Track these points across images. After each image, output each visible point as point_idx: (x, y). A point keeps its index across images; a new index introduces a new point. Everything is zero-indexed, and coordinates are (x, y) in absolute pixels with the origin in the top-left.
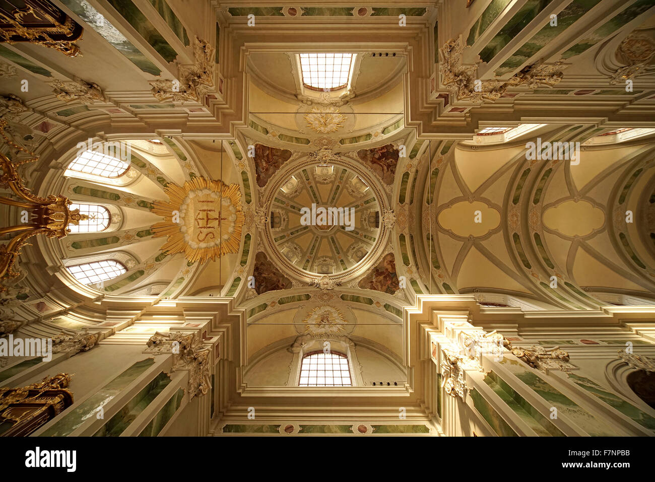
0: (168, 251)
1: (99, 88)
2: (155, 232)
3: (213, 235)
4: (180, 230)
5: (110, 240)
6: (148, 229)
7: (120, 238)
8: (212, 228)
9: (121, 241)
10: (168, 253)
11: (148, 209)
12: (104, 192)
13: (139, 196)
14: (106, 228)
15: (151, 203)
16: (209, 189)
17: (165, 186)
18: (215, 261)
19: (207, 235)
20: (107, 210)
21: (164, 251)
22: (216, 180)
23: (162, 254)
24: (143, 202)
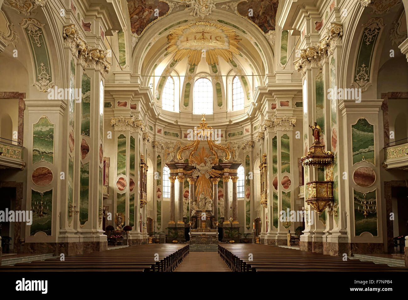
0: (229, 59)
1: (144, 136)
2: (214, 63)
3: (218, 37)
4: (212, 50)
5: (218, 87)
6: (211, 66)
7: (217, 82)
8: (211, 37)
9: (219, 82)
10: (231, 59)
11: (196, 67)
12: (186, 91)
13: (186, 73)
14: (210, 80)
15: (191, 66)
16: (176, 42)
17: (176, 61)
18: (241, 39)
19: (217, 40)
20: (197, 80)
21: (229, 60)
22: (167, 39)
23: (231, 62)
24: (190, 70)
